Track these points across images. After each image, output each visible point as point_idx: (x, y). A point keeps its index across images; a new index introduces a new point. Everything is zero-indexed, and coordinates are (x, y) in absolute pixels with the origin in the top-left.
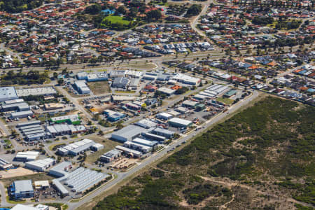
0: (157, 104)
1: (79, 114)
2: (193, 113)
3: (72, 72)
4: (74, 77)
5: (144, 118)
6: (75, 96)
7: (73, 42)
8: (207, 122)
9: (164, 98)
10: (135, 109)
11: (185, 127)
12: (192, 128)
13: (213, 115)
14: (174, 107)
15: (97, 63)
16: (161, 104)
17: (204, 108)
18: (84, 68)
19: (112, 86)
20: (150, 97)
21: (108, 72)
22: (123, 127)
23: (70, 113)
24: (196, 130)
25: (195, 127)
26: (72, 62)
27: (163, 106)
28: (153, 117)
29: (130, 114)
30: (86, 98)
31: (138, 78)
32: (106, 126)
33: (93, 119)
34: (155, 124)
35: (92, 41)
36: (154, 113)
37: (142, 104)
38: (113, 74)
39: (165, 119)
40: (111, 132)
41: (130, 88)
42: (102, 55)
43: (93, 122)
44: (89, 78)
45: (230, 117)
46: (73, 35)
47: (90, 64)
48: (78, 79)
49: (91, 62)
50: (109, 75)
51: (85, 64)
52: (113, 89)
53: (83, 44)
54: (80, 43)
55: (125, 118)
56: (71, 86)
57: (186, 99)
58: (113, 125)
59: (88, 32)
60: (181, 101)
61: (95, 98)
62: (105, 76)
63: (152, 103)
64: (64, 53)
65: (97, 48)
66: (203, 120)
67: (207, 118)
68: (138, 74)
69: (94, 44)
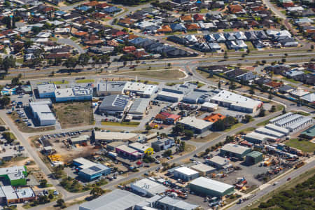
0: (173, 150)
1: (27, 164)
2: (238, 169)
3: (28, 84)
4: (30, 93)
5: (146, 175)
6: (26, 129)
7: (41, 25)
8: (263, 187)
9: (188, 137)
10: (132, 158)
11: (219, 196)
12: (232, 198)
13: (276, 173)
14: (205, 155)
15: (78, 67)
16: (181, 150)
17: (261, 159)
18: (52, 75)
19: (98, 112)
20: (163, 135)
21: (95, 85)
22: (103, 192)
23: (12, 163)
24: (239, 203)
25: (239, 196)
26: (33, 65)
27: (184, 154)
28: (162, 174)
29: (121, 167)
30: (45, 133)
31: (147, 96)
32: (73, 189)
33: (51, 176)
34: (164, 189)
35: (77, 24)
36: (166, 167)
37: (146, 148)
38: (102, 89)
39: (184, 178)
40: (80, 202)
41: (130, 117)
42: (90, 50)
43: (50, 181)
44: (57, 96)
45: (306, 179)
46: (42, 11)
47: (65, 68)
48: (38, 96)
49: (66, 64)
50: (95, 89)
51: (56, 69)
52: (98, 118)
53: (58, 30)
54: (53, 27)
55: (111, 176)
56: (22, 111)
57: (229, 140)
58: (86, 189)
59: (71, 8)
60: (221, 145)
61: (63, 135)
62: (88, 92)
63: (166, 147)
64: (21, 46)
65: (83, 37)
66: (256, 182)
67: (263, 178)
68: (149, 90)
69: (79, 29)
